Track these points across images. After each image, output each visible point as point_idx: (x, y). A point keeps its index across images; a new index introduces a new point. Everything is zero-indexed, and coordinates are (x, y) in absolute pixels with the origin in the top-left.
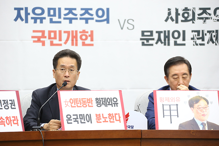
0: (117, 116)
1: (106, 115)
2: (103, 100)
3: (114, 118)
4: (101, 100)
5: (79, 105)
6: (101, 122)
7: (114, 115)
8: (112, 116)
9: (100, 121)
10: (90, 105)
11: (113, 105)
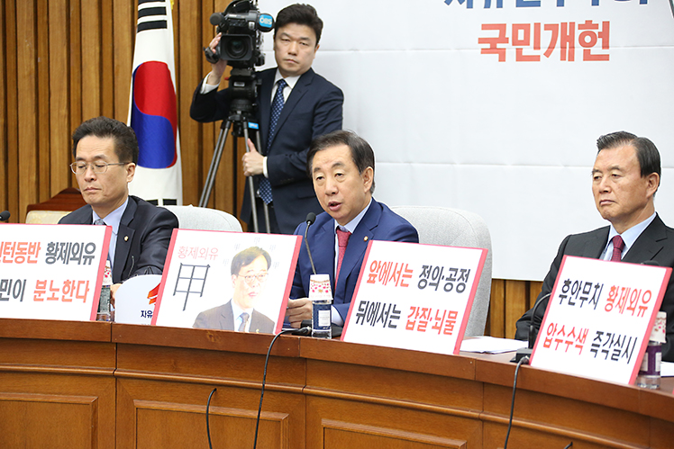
0: (83, 287)
1: (59, 284)
2: (64, 248)
3: (75, 291)
4: (60, 247)
5: (8, 257)
6: (42, 300)
7: (76, 285)
8: (71, 285)
9: (43, 296)
10: (33, 257)
11: (83, 260)
